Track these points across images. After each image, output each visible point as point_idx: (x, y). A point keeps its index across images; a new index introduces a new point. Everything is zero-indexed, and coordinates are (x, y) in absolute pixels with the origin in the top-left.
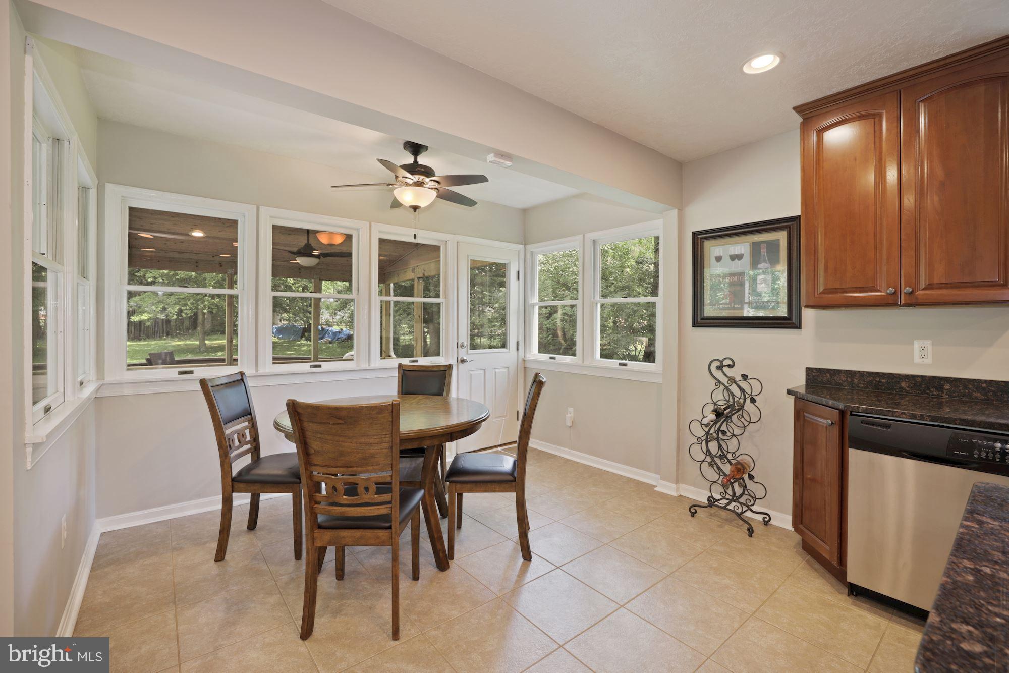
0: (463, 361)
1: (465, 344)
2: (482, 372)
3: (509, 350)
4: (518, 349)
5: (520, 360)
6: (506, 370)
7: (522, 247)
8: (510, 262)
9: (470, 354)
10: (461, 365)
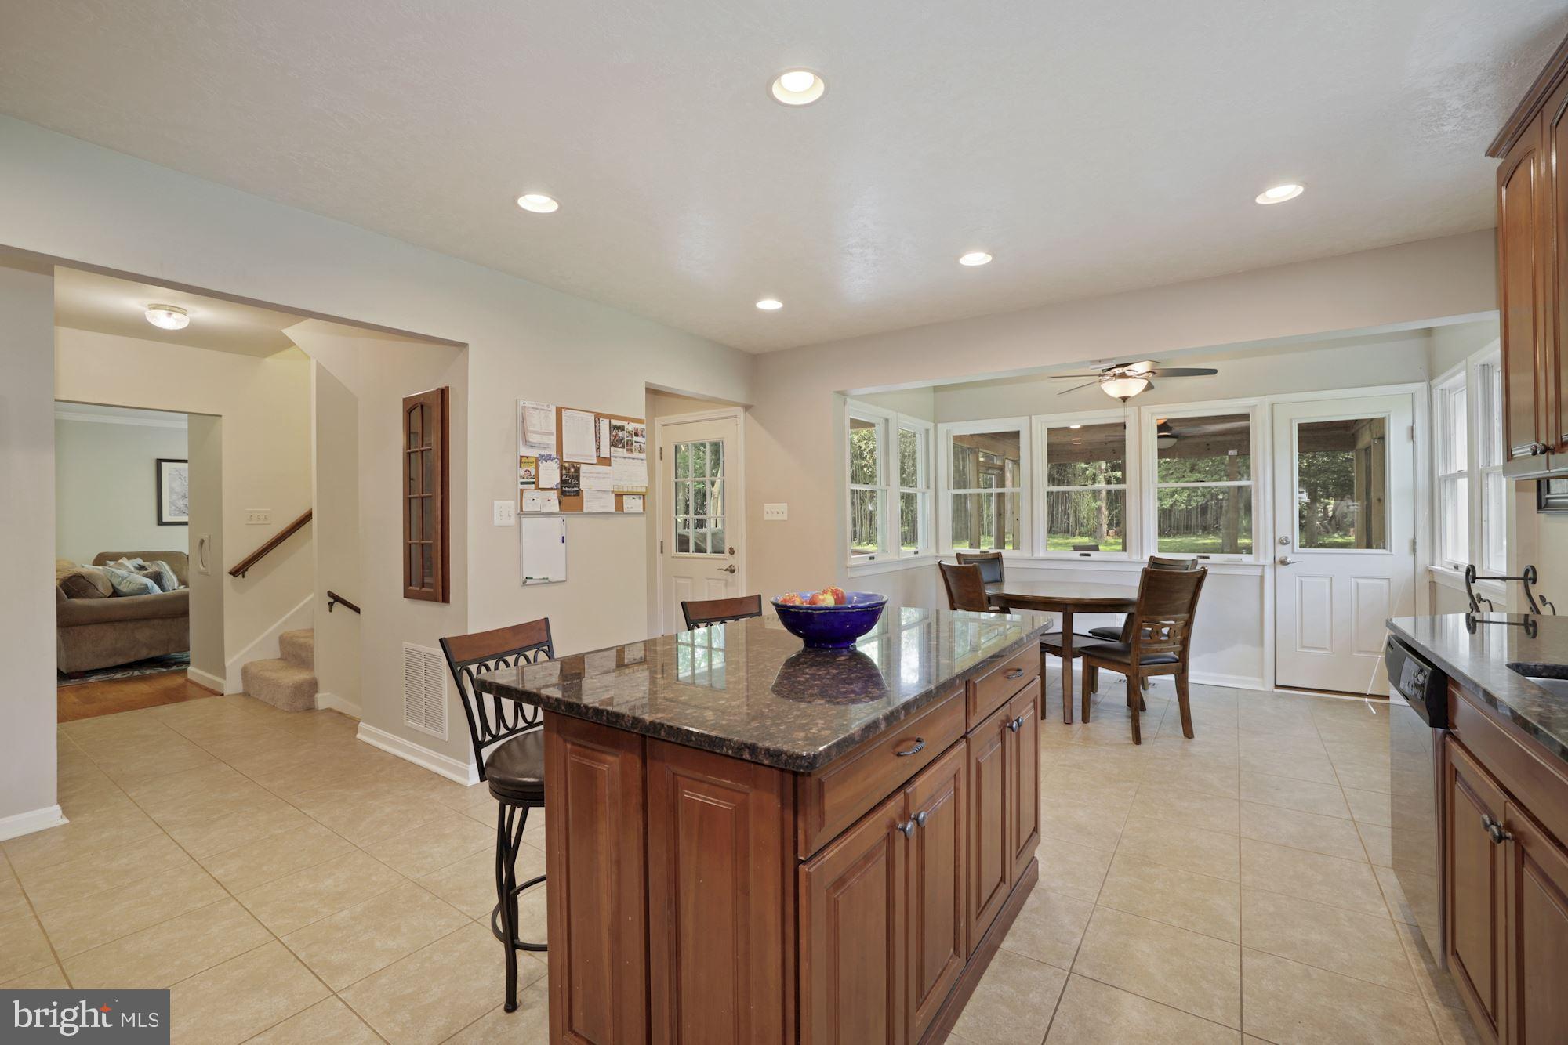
0: (1284, 563)
1: (1290, 539)
2: (1327, 581)
3: (1391, 551)
4: (1414, 550)
5: (1420, 569)
6: (1385, 582)
7: (1423, 386)
8: (1389, 416)
9: (1297, 553)
10: (1281, 569)
